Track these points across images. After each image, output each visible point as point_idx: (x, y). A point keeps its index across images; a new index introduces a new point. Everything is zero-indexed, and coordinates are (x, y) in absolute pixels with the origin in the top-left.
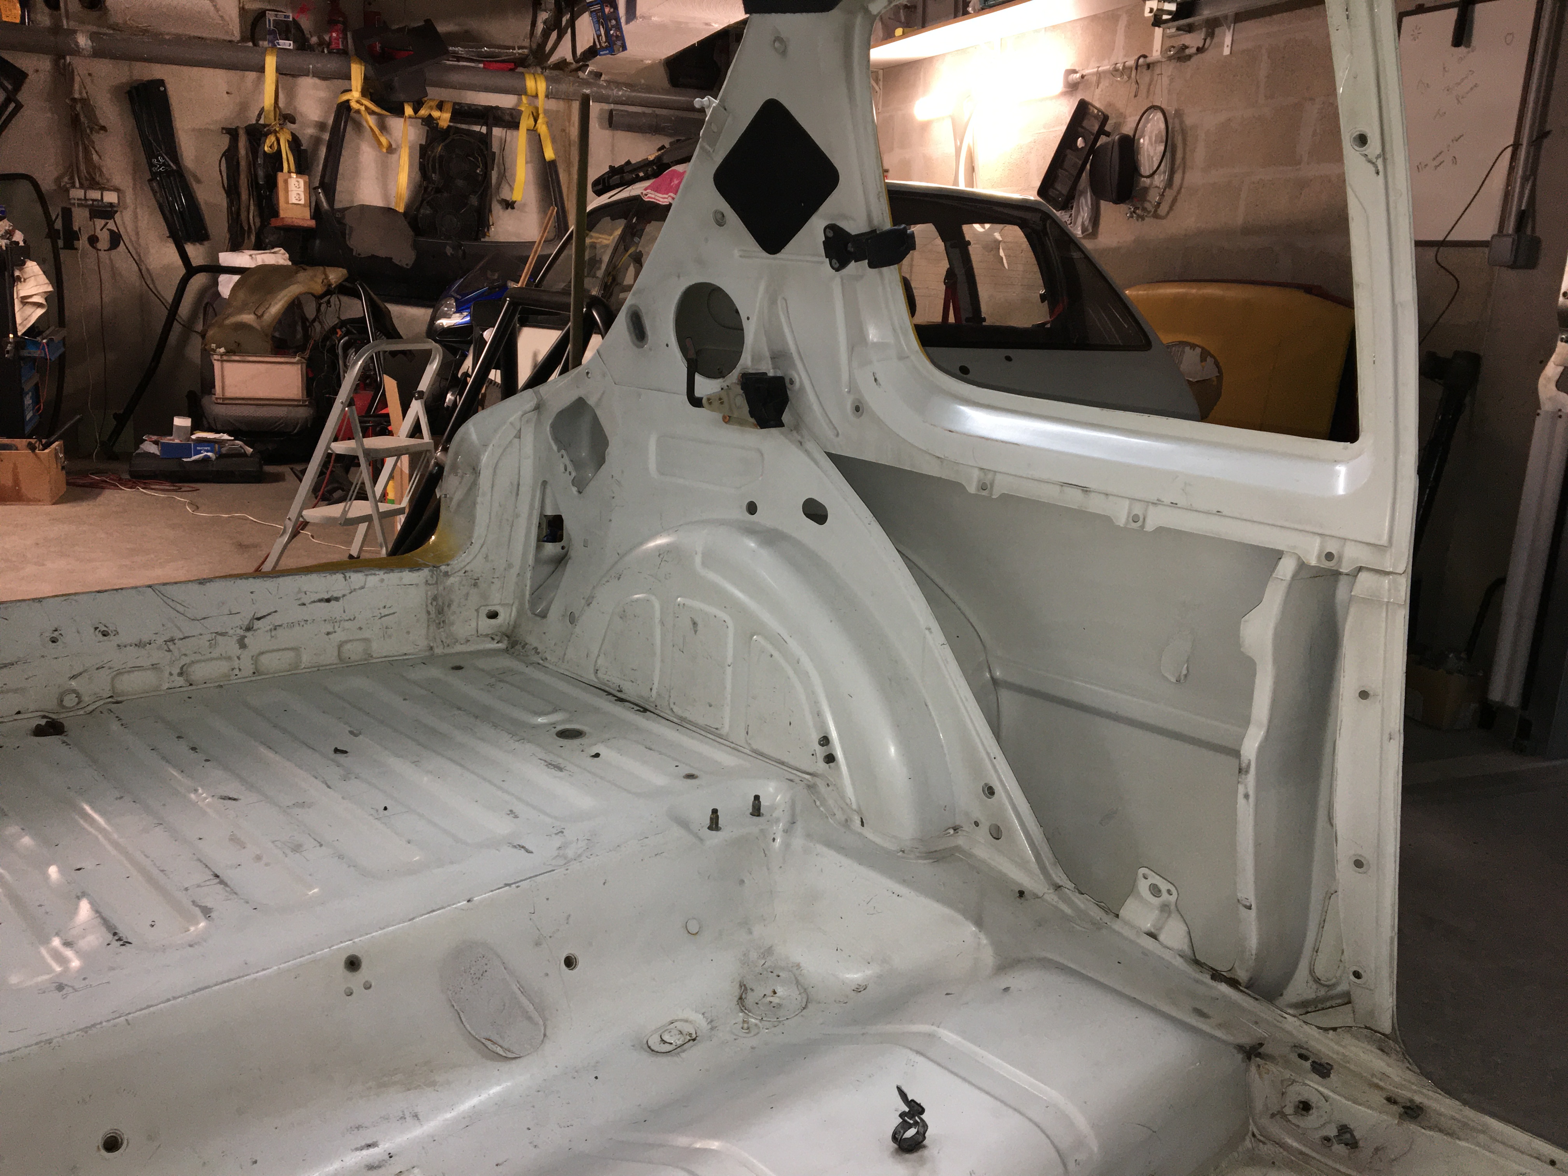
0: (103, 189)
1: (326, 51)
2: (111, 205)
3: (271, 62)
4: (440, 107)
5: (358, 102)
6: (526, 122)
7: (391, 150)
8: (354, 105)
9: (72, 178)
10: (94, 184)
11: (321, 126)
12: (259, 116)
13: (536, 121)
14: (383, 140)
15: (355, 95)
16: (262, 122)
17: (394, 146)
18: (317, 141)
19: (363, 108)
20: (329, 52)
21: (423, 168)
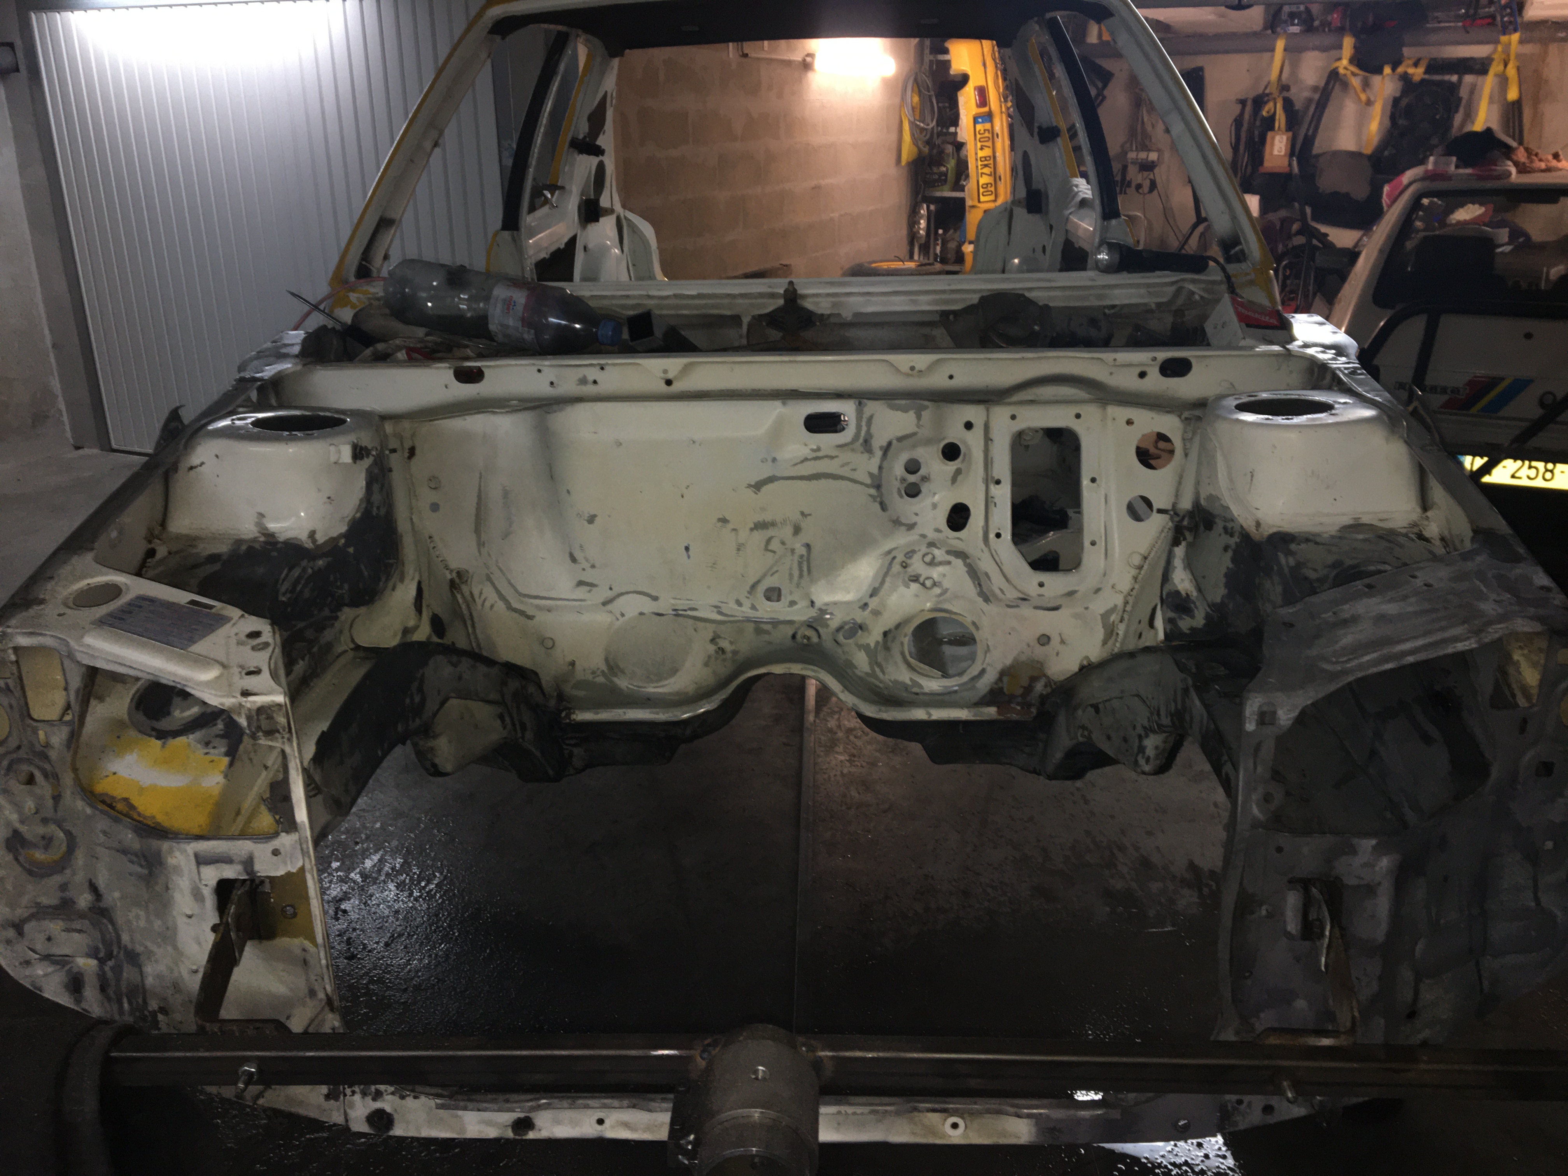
0: (1149, 150)
1: (1327, 30)
2: (1153, 162)
3: (1280, 45)
4: (1416, 65)
5: (1346, 68)
6: (1496, 68)
7: (1369, 103)
8: (1341, 71)
9: (1131, 145)
10: (1146, 148)
11: (1315, 89)
12: (1266, 88)
13: (1506, 65)
14: (1363, 97)
15: (1345, 62)
16: (1267, 91)
17: (1372, 99)
18: (1310, 100)
19: (1349, 73)
20: (1330, 30)
21: (1393, 118)
